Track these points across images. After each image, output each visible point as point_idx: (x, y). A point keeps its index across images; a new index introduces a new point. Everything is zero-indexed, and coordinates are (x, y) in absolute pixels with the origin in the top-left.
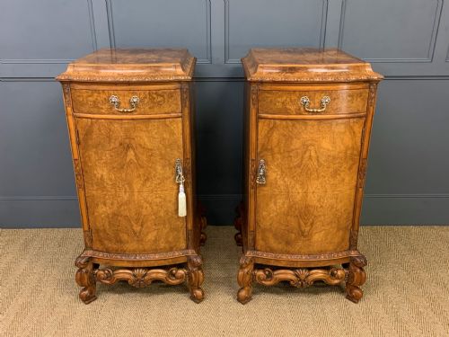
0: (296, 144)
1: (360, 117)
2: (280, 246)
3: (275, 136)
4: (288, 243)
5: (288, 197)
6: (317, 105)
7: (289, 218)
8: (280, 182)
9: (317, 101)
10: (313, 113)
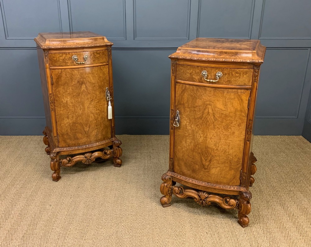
0: (199, 102)
1: (247, 89)
2: (189, 172)
3: (186, 95)
4: (194, 171)
5: (193, 139)
6: (213, 77)
7: (194, 153)
8: (189, 128)
9: (212, 74)
10: (210, 82)
